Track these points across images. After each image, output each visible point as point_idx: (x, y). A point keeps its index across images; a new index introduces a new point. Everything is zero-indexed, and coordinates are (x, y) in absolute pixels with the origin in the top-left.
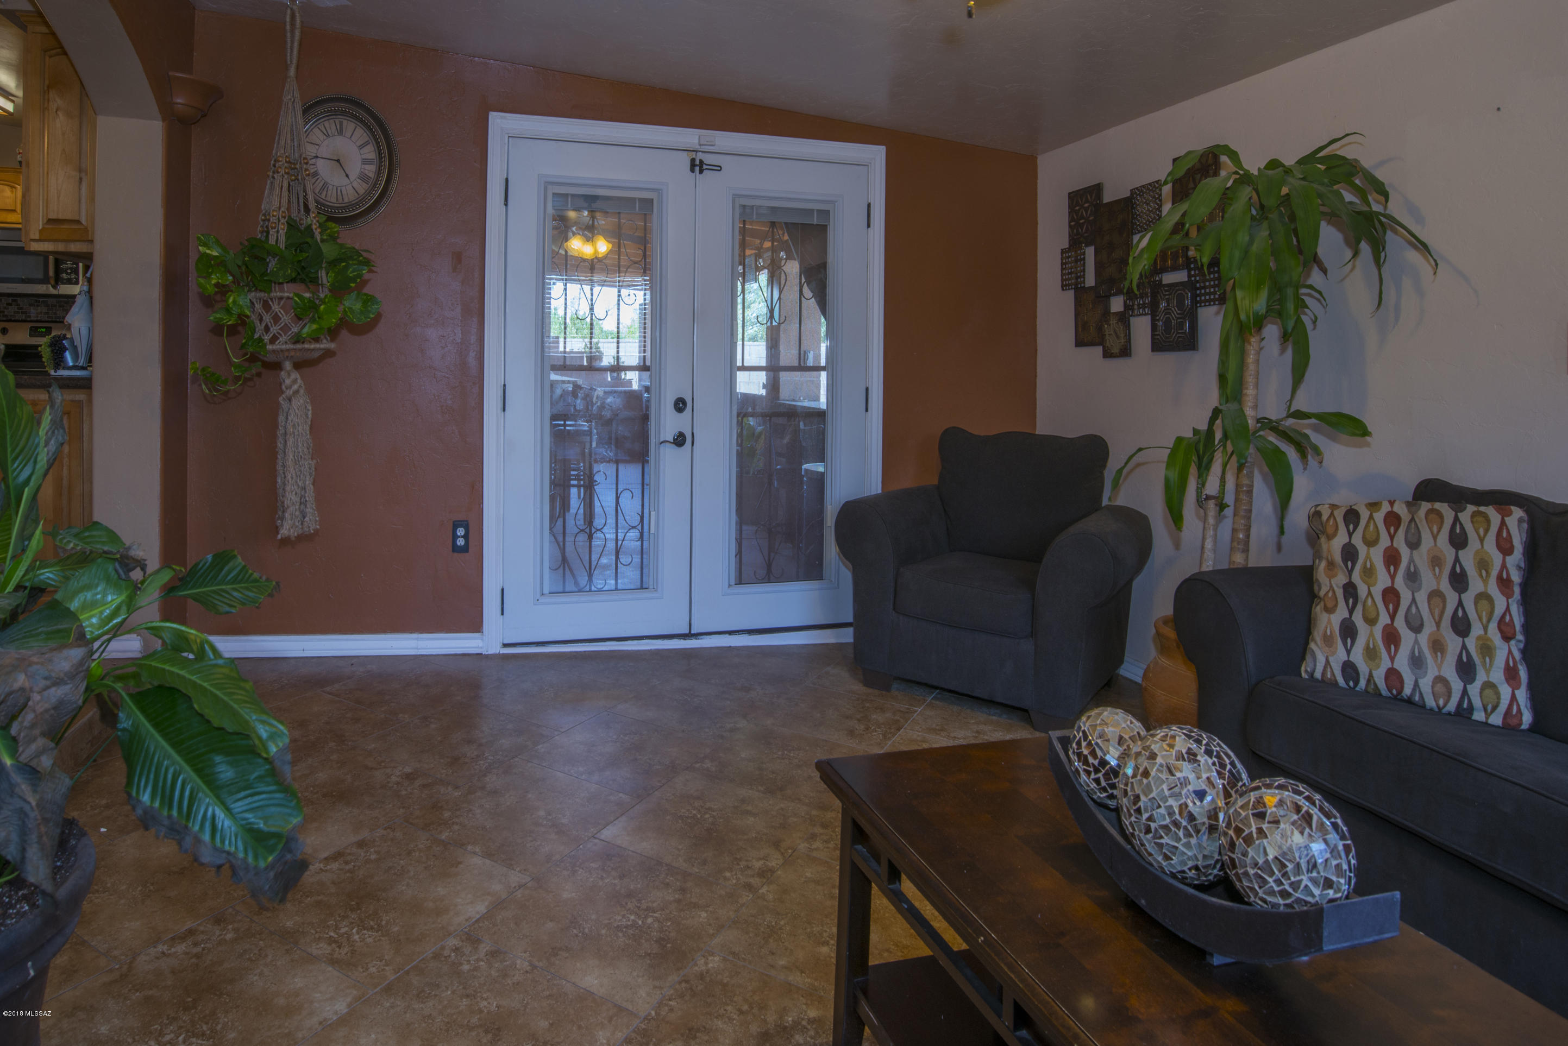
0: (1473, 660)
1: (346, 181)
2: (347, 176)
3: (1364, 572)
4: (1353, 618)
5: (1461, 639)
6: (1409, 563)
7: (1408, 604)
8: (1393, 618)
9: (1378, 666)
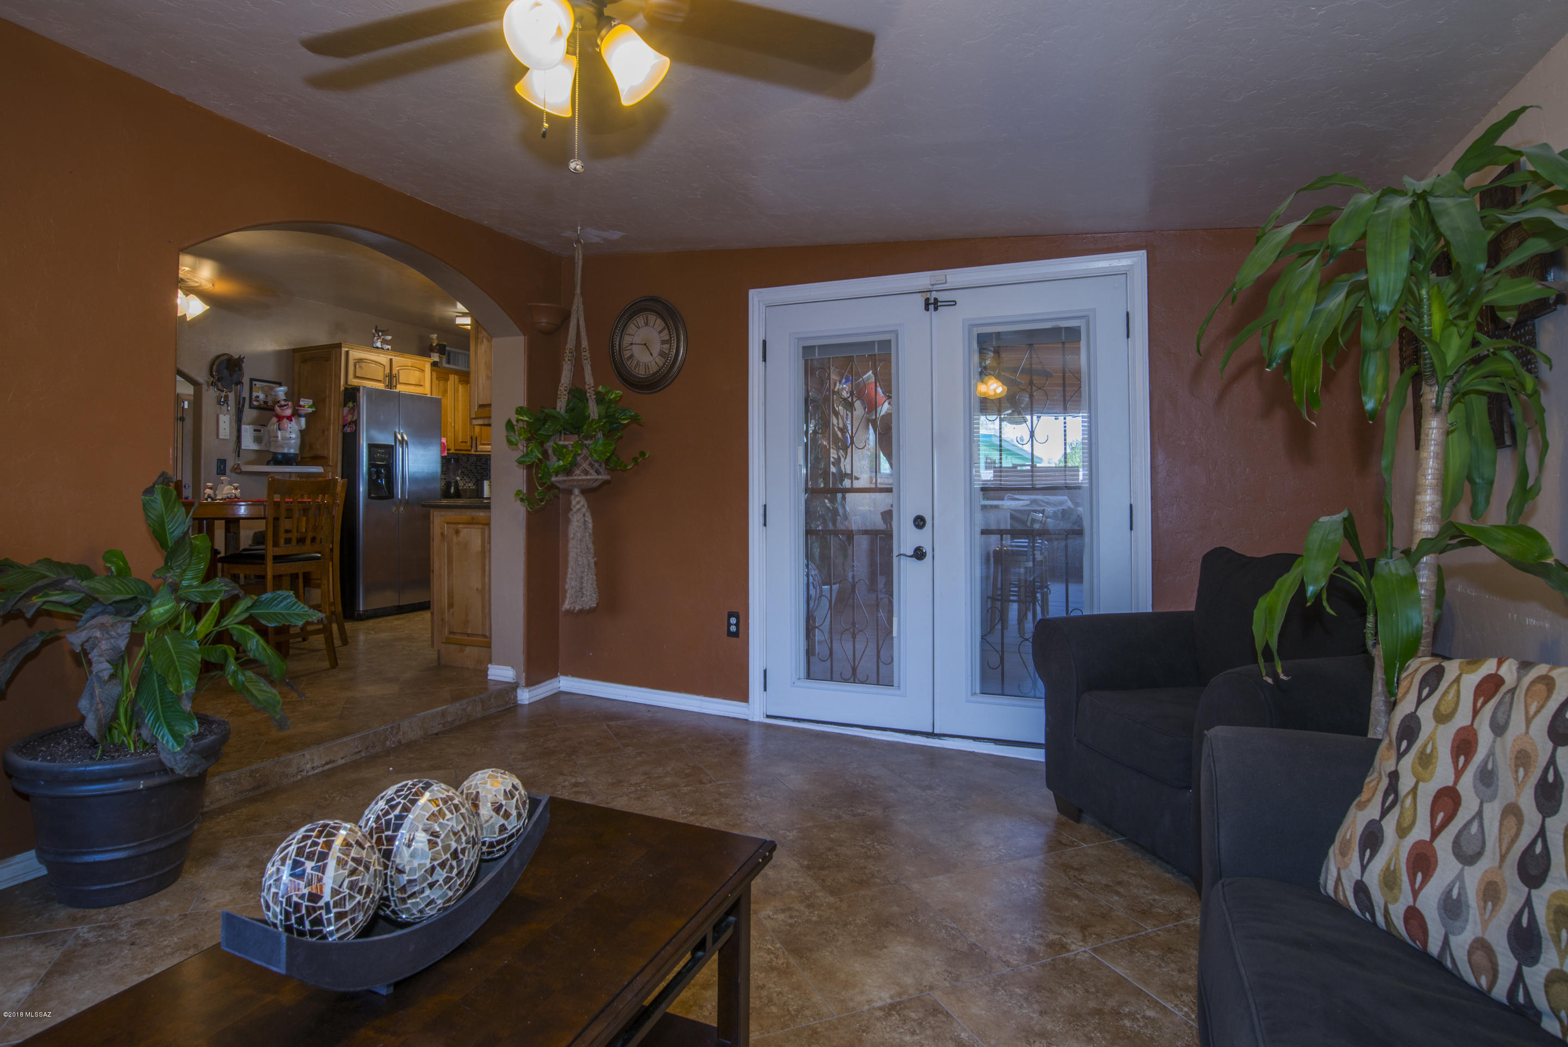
0: (1537, 928)
1: (651, 358)
2: (651, 354)
3: (1420, 758)
4: (1382, 823)
5: (1526, 889)
6: (1488, 757)
7: (1468, 818)
8: (1435, 833)
9: (1396, 900)
